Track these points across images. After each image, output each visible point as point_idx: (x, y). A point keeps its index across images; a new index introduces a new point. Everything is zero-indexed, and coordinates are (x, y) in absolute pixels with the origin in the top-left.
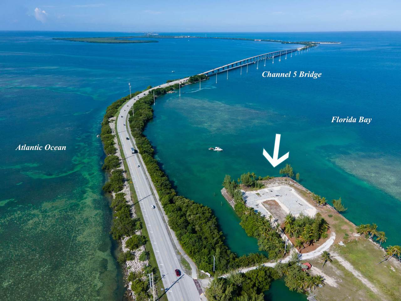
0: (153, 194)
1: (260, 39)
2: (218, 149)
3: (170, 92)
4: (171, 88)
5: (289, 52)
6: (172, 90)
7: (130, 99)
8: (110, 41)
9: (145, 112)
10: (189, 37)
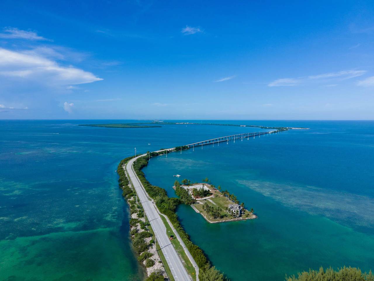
0: (141, 186)
1: (245, 125)
2: (178, 176)
3: (161, 155)
4: (162, 153)
5: (262, 134)
6: (163, 154)
7: (135, 157)
8: (123, 126)
9: (143, 162)
10: (188, 123)
